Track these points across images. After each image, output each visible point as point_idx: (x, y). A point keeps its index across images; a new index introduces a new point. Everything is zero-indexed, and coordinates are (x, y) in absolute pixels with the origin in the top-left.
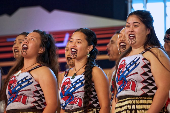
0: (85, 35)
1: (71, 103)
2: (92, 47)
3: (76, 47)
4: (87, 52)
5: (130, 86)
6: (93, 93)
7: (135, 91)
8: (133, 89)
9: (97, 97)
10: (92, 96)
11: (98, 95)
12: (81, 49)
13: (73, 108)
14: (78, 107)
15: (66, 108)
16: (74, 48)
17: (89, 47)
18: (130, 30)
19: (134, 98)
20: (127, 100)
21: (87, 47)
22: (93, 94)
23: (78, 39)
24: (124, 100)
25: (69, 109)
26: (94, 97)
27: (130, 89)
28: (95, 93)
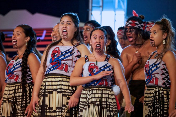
0: (23, 29)
1: (9, 79)
2: (29, 38)
3: (16, 38)
4: (26, 42)
5: (63, 67)
6: (28, 72)
7: (67, 72)
8: (66, 71)
9: (31, 76)
10: (27, 75)
11: (32, 74)
12: (19, 39)
13: (11, 82)
14: (14, 81)
15: (7, 82)
16: (15, 39)
17: (26, 38)
18: (64, 27)
19: (65, 77)
20: (60, 77)
21: (25, 38)
22: (28, 74)
23: (18, 32)
24: (57, 76)
25: (9, 83)
26: (29, 76)
27: (64, 70)
28: (30, 73)
